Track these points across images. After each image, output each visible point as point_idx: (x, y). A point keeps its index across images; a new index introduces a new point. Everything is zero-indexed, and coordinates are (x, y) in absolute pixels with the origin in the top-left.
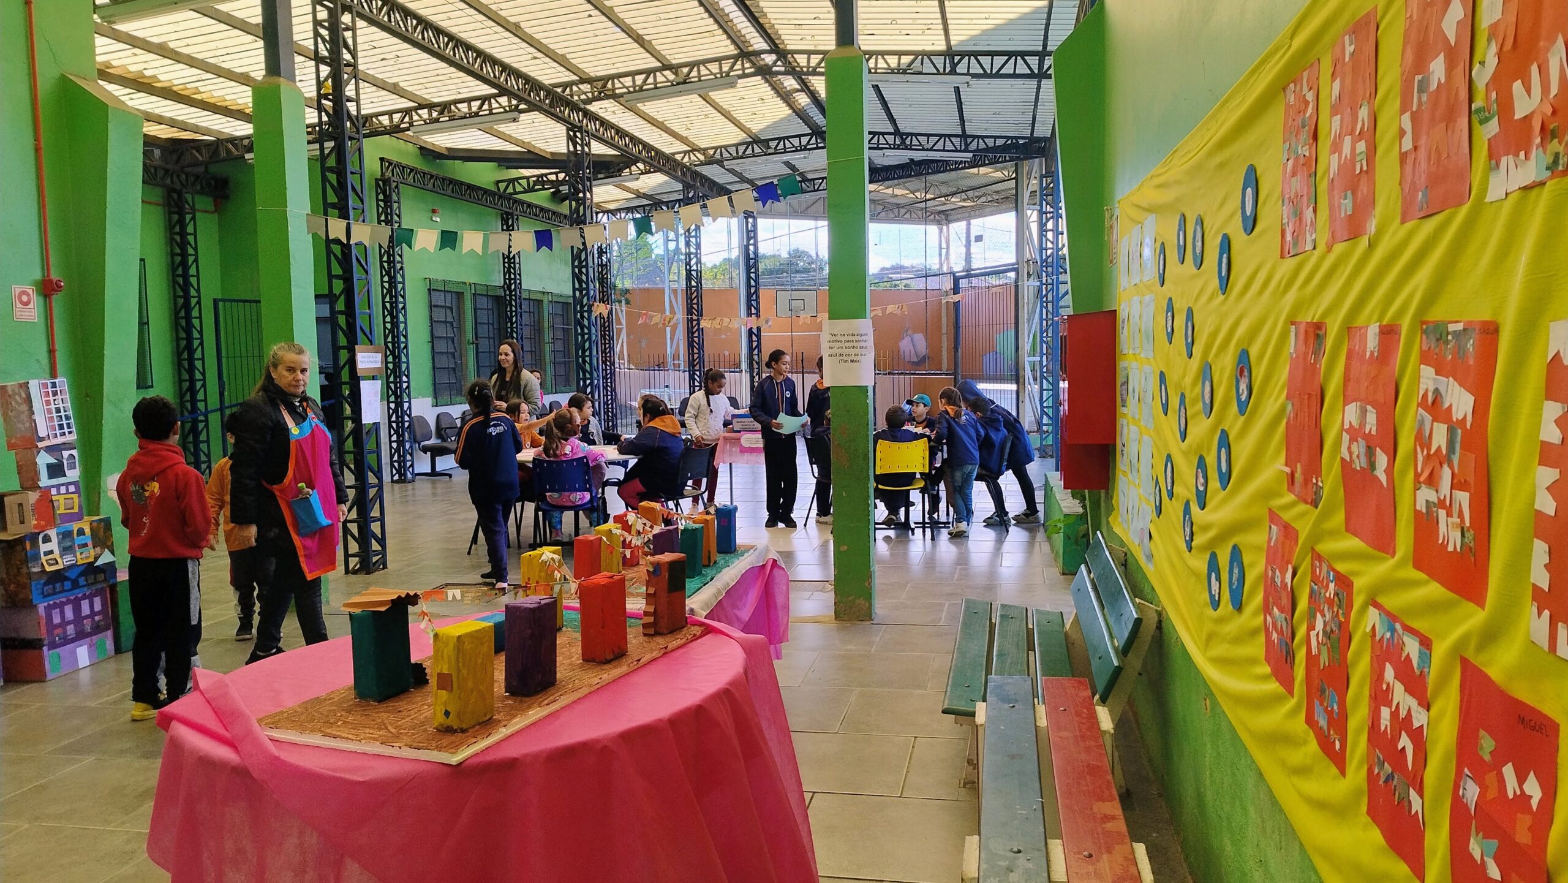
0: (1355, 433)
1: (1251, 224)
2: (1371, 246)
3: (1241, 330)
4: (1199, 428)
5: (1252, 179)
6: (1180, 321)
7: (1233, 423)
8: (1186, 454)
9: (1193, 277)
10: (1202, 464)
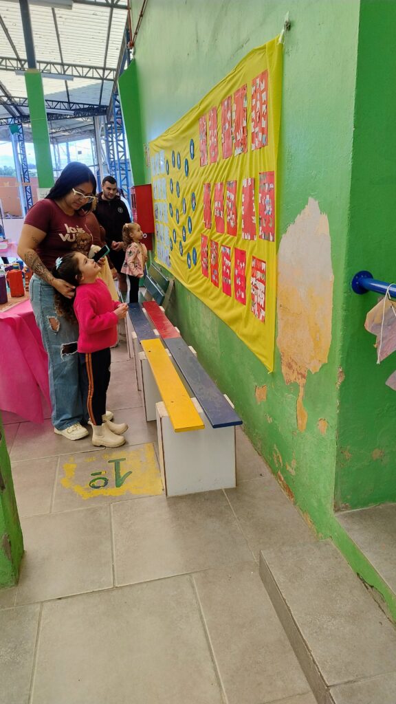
0: (217, 208)
1: (193, 156)
2: (218, 164)
3: (192, 187)
4: (183, 218)
5: (192, 143)
6: (175, 186)
7: (191, 214)
8: (179, 227)
9: (177, 172)
10: (184, 229)
